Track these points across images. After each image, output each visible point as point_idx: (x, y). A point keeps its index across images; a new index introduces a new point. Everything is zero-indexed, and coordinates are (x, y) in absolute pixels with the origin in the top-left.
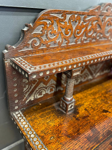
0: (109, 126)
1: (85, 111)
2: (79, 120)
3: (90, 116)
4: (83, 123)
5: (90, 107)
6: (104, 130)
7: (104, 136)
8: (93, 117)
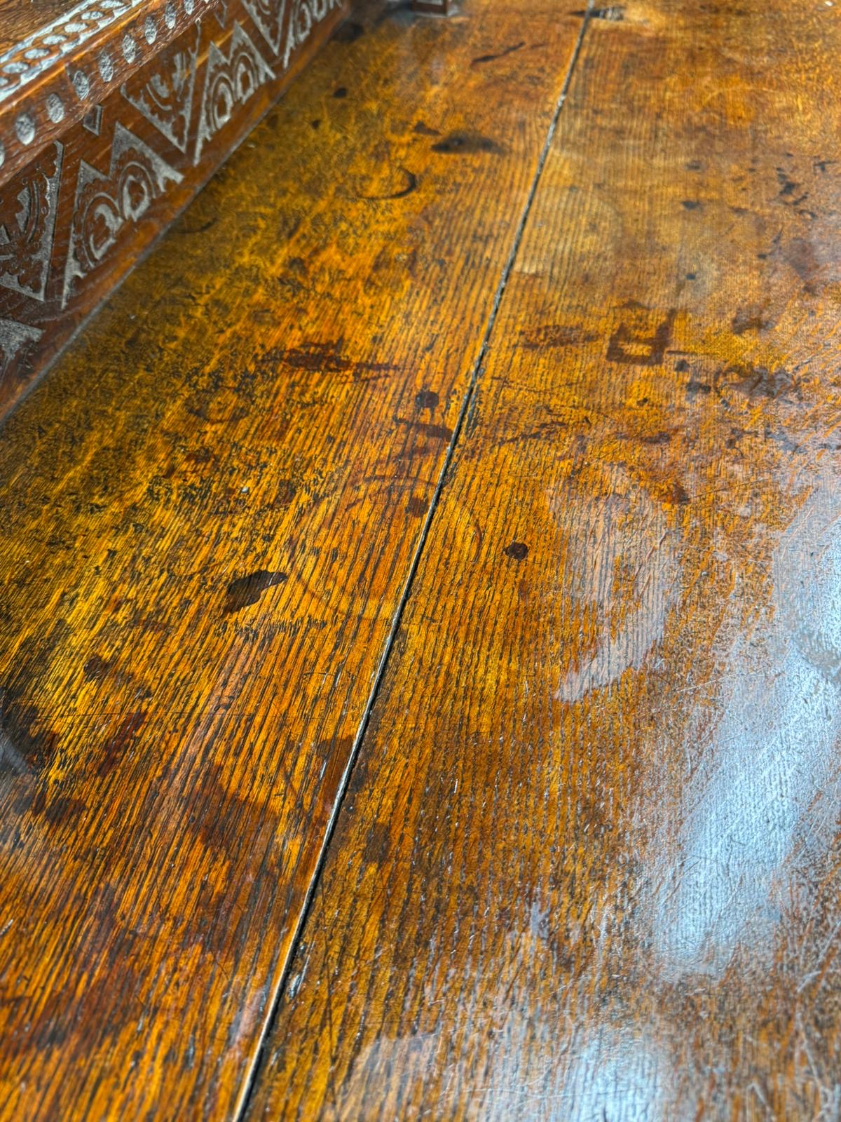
0: (316, 700)
1: (91, 686)
2: (80, 807)
3: (149, 706)
4: (120, 814)
5: (122, 615)
6: (288, 763)
7: (309, 819)
8: (176, 707)
